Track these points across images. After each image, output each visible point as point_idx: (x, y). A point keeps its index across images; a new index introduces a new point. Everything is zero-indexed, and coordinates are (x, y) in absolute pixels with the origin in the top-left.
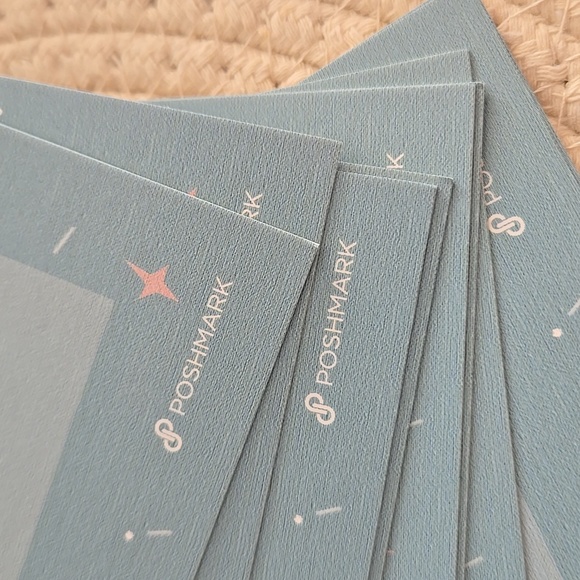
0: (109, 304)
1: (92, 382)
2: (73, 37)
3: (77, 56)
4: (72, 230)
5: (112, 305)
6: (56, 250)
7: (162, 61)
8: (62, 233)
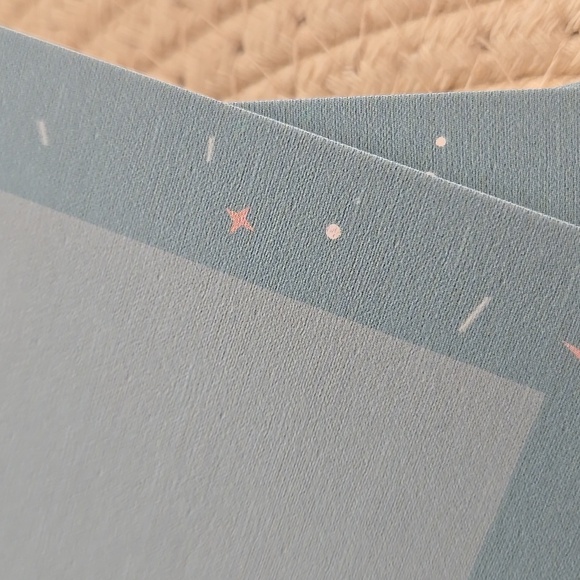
0: (538, 398)
1: (512, 496)
2: (411, 27)
3: (425, 49)
4: (486, 301)
5: (541, 400)
6: (463, 328)
7: (555, 30)
8: (472, 305)
